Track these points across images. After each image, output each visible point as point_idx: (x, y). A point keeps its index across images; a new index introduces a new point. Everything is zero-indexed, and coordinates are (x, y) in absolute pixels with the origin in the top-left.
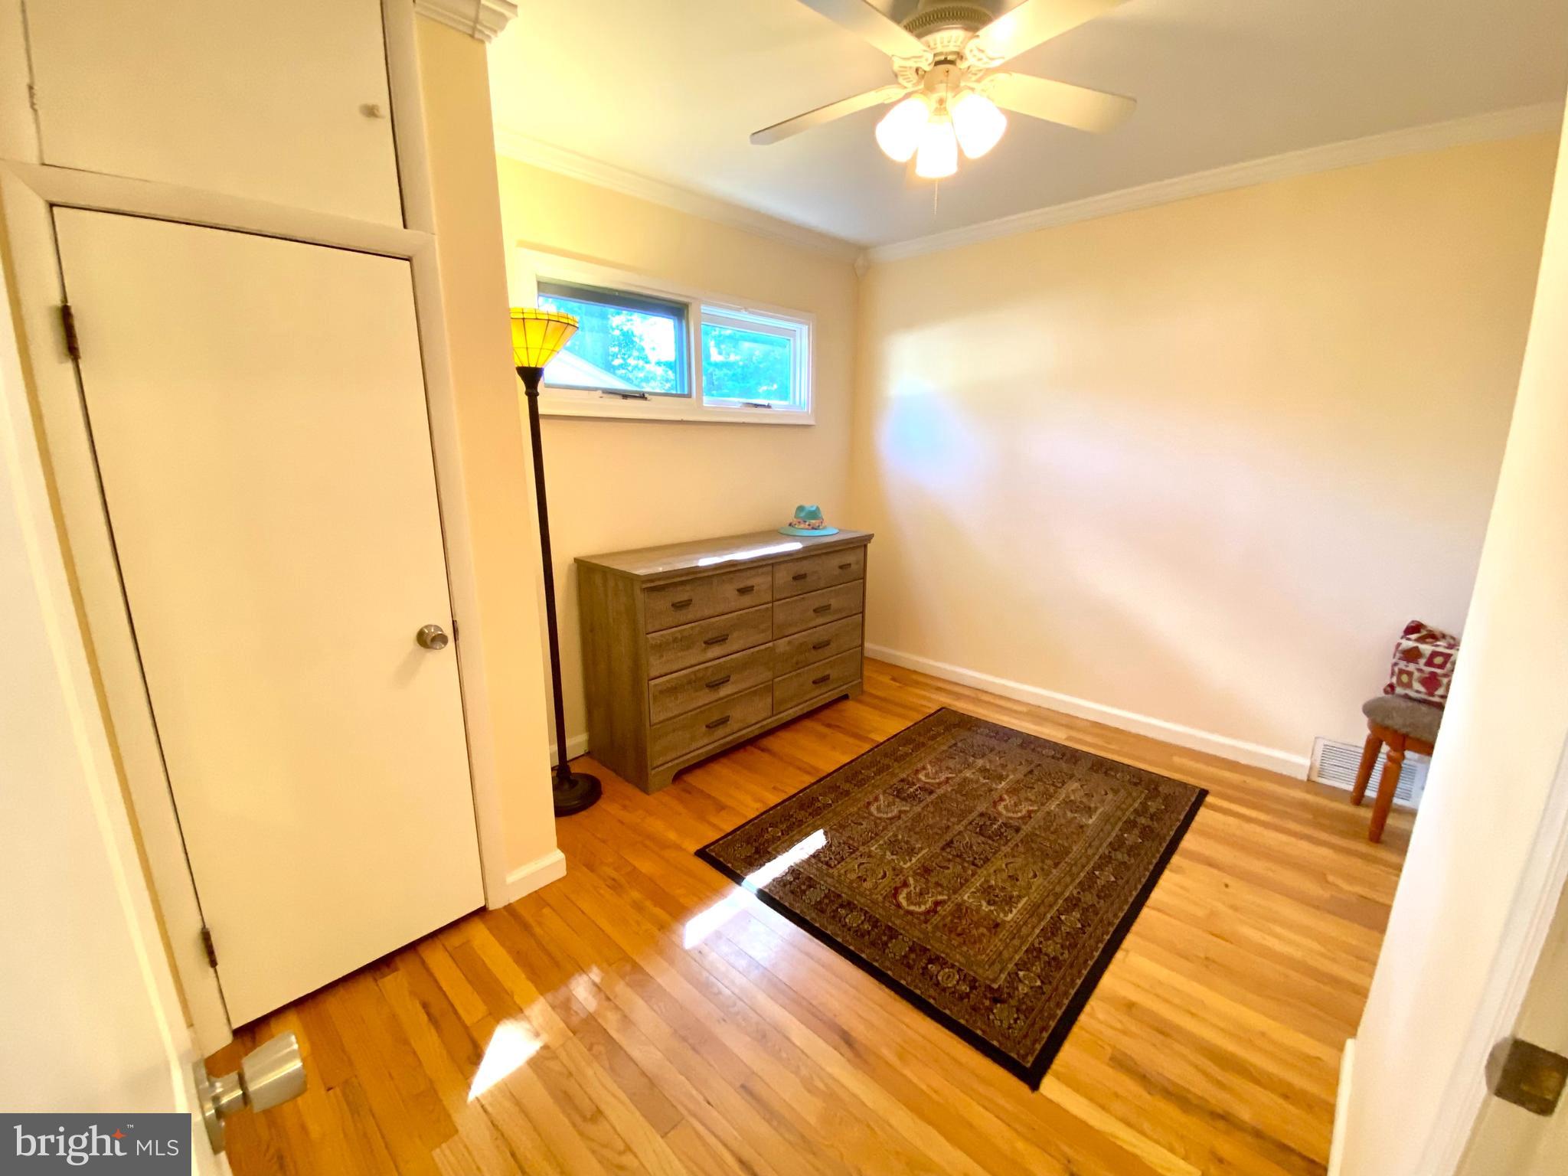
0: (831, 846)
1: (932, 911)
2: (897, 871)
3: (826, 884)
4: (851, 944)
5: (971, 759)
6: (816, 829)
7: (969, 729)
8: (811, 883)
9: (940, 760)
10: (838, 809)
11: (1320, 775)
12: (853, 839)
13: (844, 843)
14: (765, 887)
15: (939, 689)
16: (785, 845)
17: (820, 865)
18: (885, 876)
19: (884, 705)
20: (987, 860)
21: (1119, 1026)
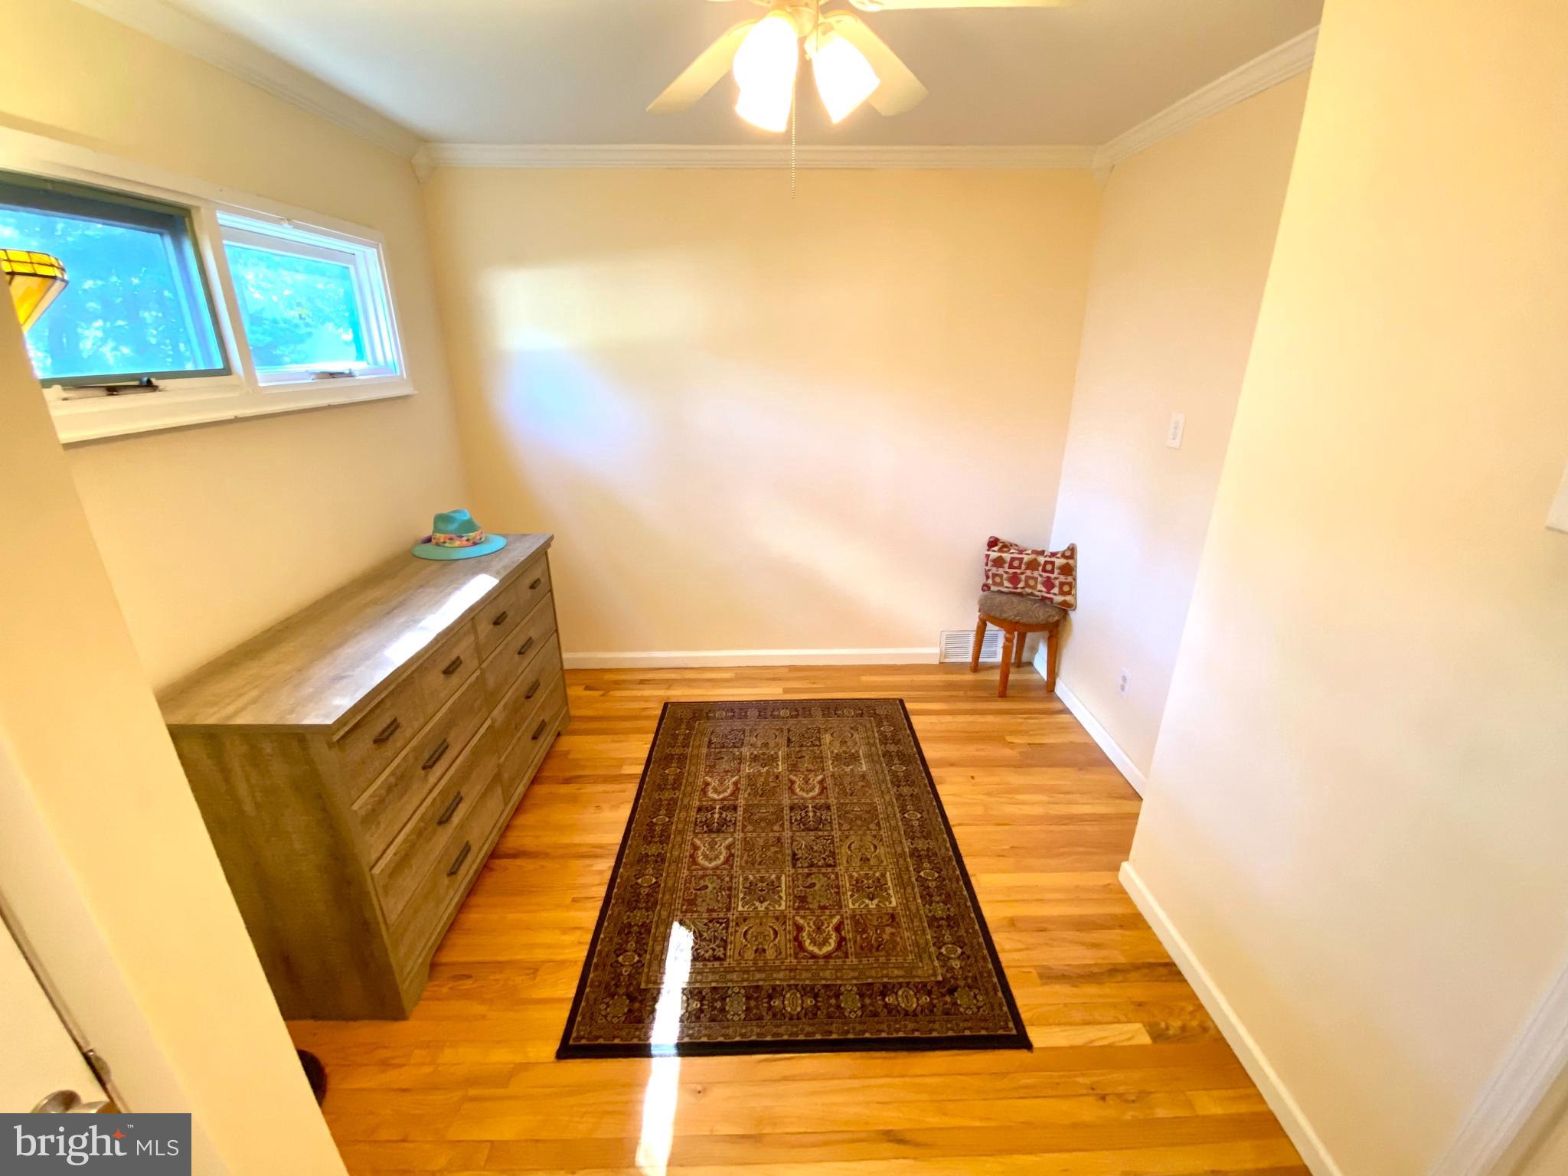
0: (701, 936)
1: (841, 941)
2: (781, 918)
3: (735, 982)
4: (814, 1033)
5: (736, 751)
6: (669, 926)
7: (708, 718)
8: (720, 994)
9: (712, 767)
10: (670, 883)
11: (946, 657)
12: (714, 910)
13: (711, 921)
14: (681, 1038)
15: (642, 682)
16: (655, 967)
17: (710, 965)
18: (776, 933)
19: (607, 725)
20: (833, 854)
21: (1021, 946)
